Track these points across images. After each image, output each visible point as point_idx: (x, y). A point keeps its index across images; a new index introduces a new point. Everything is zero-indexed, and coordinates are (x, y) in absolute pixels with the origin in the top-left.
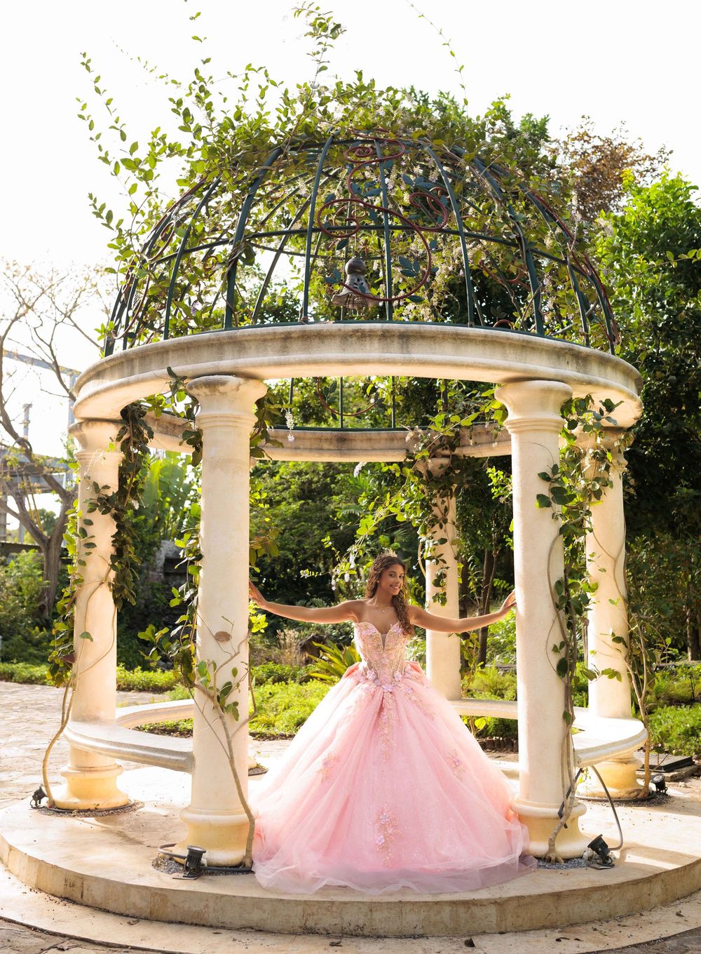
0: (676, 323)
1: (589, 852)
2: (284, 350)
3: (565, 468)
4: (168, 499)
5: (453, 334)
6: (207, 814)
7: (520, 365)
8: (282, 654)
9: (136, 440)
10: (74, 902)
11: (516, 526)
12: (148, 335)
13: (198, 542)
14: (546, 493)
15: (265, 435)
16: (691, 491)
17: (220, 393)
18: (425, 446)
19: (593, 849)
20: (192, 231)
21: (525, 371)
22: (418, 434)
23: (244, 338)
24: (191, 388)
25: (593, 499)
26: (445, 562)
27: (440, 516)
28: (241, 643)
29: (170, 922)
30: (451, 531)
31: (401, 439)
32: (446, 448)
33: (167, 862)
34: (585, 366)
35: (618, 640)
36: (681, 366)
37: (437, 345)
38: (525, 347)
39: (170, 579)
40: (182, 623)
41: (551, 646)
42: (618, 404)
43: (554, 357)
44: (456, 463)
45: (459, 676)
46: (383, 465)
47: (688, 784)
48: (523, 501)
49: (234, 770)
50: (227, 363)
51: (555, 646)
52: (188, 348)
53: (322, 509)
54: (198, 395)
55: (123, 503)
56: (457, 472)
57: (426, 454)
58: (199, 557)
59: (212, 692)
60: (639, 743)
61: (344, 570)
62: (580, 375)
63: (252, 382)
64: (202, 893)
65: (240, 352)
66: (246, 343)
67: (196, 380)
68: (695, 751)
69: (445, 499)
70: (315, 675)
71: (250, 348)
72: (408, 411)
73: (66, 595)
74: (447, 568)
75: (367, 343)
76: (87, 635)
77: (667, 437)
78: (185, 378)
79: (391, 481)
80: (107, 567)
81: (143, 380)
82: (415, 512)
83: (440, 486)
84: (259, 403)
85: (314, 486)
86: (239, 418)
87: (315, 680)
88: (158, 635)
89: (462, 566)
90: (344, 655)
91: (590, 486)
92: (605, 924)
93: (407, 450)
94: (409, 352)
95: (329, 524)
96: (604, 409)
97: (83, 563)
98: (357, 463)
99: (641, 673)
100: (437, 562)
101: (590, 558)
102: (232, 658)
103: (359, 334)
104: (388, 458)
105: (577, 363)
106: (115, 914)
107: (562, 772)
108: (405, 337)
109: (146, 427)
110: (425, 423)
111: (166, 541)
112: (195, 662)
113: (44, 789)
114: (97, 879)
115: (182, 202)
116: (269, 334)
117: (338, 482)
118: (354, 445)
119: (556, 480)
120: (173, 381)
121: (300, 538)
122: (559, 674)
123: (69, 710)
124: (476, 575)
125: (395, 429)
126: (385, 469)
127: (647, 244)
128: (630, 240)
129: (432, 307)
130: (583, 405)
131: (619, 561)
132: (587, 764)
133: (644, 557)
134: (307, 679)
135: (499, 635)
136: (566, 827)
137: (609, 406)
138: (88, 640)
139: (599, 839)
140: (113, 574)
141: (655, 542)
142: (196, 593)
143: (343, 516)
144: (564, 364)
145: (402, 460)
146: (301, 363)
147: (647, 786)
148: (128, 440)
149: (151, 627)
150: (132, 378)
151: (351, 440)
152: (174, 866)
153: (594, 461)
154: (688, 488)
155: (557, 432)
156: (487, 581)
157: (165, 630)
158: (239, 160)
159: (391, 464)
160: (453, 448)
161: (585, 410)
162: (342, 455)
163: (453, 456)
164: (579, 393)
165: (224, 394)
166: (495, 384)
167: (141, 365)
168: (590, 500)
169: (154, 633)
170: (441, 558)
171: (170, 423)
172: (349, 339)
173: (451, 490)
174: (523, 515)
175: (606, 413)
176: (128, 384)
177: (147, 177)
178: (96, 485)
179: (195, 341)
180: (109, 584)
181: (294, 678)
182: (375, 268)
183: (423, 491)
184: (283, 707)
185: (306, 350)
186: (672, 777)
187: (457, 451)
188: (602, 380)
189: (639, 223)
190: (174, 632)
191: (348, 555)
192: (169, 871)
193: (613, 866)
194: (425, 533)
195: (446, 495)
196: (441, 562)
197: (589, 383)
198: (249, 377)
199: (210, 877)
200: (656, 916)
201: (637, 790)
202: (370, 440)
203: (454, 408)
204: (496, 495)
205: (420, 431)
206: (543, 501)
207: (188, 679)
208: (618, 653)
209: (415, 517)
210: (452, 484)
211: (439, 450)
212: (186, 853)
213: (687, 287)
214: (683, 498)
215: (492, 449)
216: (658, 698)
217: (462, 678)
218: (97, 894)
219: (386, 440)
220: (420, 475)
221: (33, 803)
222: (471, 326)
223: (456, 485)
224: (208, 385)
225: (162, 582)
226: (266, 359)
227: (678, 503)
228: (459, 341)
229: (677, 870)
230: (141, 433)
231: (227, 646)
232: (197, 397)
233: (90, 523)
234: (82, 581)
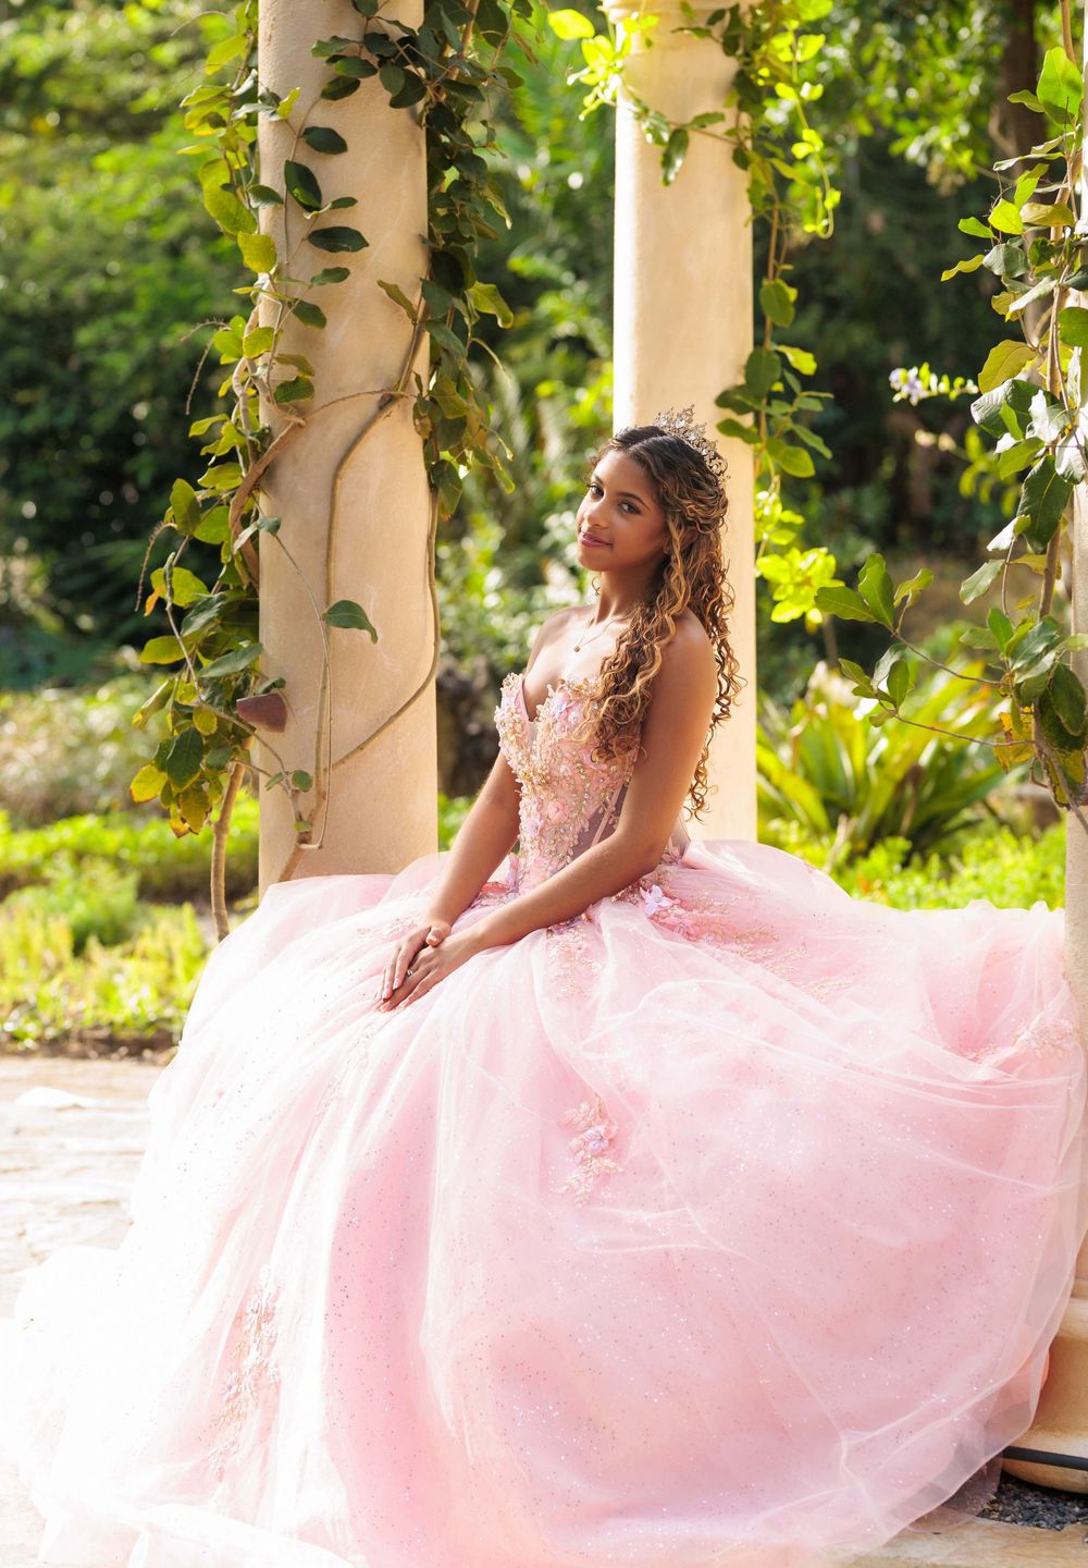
76: (353, 614)
138: (363, 636)
180: (415, 405)
233: (330, 143)
234: (309, 390)
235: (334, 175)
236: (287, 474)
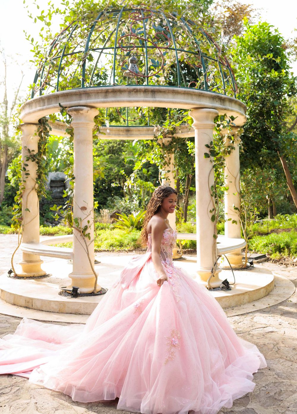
0: (262, 83)
1: (222, 285)
2: (106, 97)
3: (216, 142)
4: (51, 155)
5: (172, 90)
6: (79, 275)
7: (198, 103)
8: (102, 219)
9: (44, 131)
10: (29, 308)
11: (196, 165)
12: (48, 88)
13: (73, 172)
14: (208, 152)
15: (98, 130)
16: (267, 151)
17: (80, 113)
18: (162, 133)
19: (224, 284)
20: (67, 46)
21: (200, 105)
22: (159, 128)
23: (90, 92)
24: (69, 111)
25: (228, 154)
26: (169, 180)
27: (167, 161)
28: (91, 211)
29: (67, 313)
30: (171, 167)
31: (152, 130)
32: (170, 134)
33: (64, 292)
34: (224, 102)
35: (236, 209)
36: (264, 100)
37: (166, 95)
38: (200, 95)
39: (53, 189)
40: (67, 204)
41: (209, 210)
42: (236, 118)
43: (212, 99)
44: (174, 140)
45: (175, 224)
46: (144, 141)
47: (263, 264)
48: (199, 156)
49: (89, 258)
50: (83, 102)
51: (211, 210)
52: (67, 95)
53: (118, 158)
54: (72, 114)
55: (40, 157)
56: (175, 143)
57: (162, 137)
58: (74, 178)
59: (80, 230)
60: (242, 246)
61: (129, 183)
62: (221, 106)
63: (93, 109)
64: (78, 302)
65: (88, 97)
66: (91, 94)
67: (71, 108)
68: (267, 252)
69: (170, 154)
70: (117, 226)
71: (92, 96)
72: (155, 118)
73: (18, 194)
74: (171, 182)
75: (139, 94)
76: (27, 210)
77: (258, 129)
78: (66, 107)
79: (148, 147)
80: (34, 183)
81: (49, 108)
82: (158, 160)
83: (167, 149)
84: (96, 117)
85: (114, 148)
86: (88, 124)
87: (117, 229)
88: (58, 208)
89: (176, 181)
90: (129, 218)
91: (226, 149)
92: (227, 309)
93: (154, 135)
94: (155, 98)
95: (121, 164)
96: (231, 119)
97: (25, 181)
98: (134, 140)
99: (245, 221)
100: (167, 180)
101: (226, 177)
102: (88, 216)
103: (135, 90)
104: (147, 138)
105: (221, 101)
106: (45, 311)
107: (213, 257)
108: (154, 92)
109: (48, 126)
110: (161, 124)
111: (51, 173)
112: (73, 218)
113: (12, 270)
114: (38, 299)
115: (62, 34)
116: (100, 90)
117: (125, 147)
118: (133, 132)
119: (212, 147)
120: (61, 109)
121: (109, 171)
122: (212, 221)
123: (21, 239)
124: (183, 185)
125: (150, 126)
126: (145, 143)
127: (252, 50)
128: (245, 48)
129: (164, 77)
130: (223, 118)
131: (237, 178)
132: (222, 254)
133: (250, 177)
134: (114, 228)
135: (192, 210)
136: (214, 276)
137: (233, 118)
138: (28, 212)
139: (226, 280)
140: (37, 186)
141: (254, 171)
142: (73, 192)
143: (127, 161)
144: (215, 102)
145: (152, 139)
146: (113, 102)
147: (246, 264)
148: (41, 132)
149: (55, 205)
150: (45, 107)
151: (131, 131)
152: (67, 294)
153: (228, 139)
154: (266, 150)
155: (212, 129)
156: (187, 188)
157: (61, 206)
158: (86, 17)
159: (148, 140)
160: (173, 134)
161: (224, 120)
162: (128, 137)
163: (173, 137)
164: (221, 113)
165: (82, 114)
166: (188, 110)
167: (48, 102)
168: (226, 155)
169: (56, 208)
170: (168, 178)
171: (57, 124)
172: (132, 92)
173: (172, 151)
174: (199, 161)
175: (231, 121)
176: (43, 110)
177: (48, 24)
178: (29, 150)
179: (70, 93)
180: (36, 189)
181: (108, 228)
182: (141, 59)
183: (161, 152)
184: (104, 239)
185: (115, 97)
186: (257, 262)
187: (174, 135)
188: (230, 108)
189: (249, 41)
190: (64, 207)
191: (130, 177)
192: (65, 296)
193: (231, 290)
194: (162, 168)
195: (170, 153)
196: (168, 180)
197: (225, 109)
198: (92, 107)
199: (81, 297)
200: (245, 306)
201: (242, 265)
202: (139, 130)
203: (173, 118)
204: (190, 153)
205: (160, 127)
206: (207, 155)
207: (70, 225)
208: (236, 214)
209: (158, 162)
210: (172, 148)
211: (167, 135)
212: (71, 289)
213: (268, 68)
214: (264, 153)
215: (188, 134)
216: (254, 233)
217: (176, 225)
218: (38, 305)
219: (146, 130)
220: (160, 145)
221: (8, 275)
222: (179, 87)
223: (174, 149)
224: (75, 110)
225: (50, 190)
226: (99, 100)
227: (262, 156)
228: (174, 93)
229: (254, 291)
230: (46, 129)
231: (85, 212)
232: (71, 115)
233: (27, 165)
234: (25, 188)
235: (27, 168)
236: (23, 196)
